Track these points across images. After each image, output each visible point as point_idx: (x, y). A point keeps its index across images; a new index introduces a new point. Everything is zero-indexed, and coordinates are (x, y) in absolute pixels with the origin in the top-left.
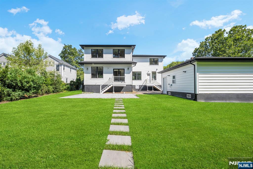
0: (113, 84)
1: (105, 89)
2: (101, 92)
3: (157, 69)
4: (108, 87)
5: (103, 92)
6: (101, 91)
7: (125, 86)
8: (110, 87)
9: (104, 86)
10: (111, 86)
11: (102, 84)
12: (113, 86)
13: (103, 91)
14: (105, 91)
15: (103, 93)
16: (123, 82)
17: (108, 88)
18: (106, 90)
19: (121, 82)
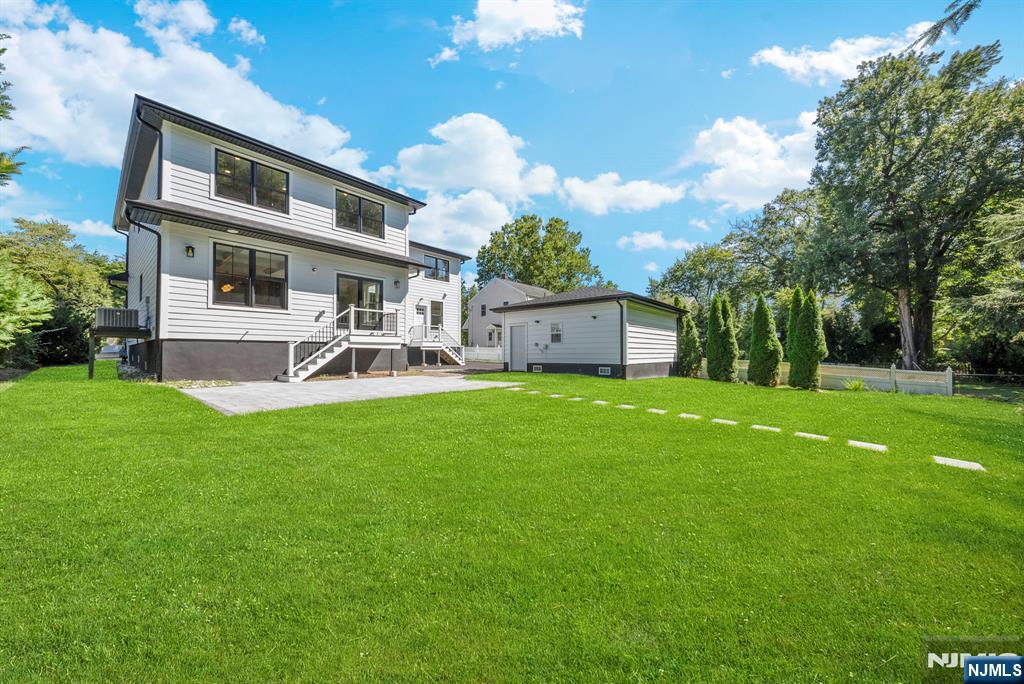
0: (352, 339)
1: (314, 362)
2: (291, 373)
3: (445, 295)
4: (331, 350)
5: (304, 374)
6: (292, 370)
7: (399, 347)
8: (338, 351)
9: (307, 349)
10: (345, 345)
11: (300, 340)
12: (352, 346)
13: (305, 368)
14: (313, 369)
15: (305, 380)
16: (375, 333)
17: (330, 357)
18: (321, 363)
19: (368, 332)
